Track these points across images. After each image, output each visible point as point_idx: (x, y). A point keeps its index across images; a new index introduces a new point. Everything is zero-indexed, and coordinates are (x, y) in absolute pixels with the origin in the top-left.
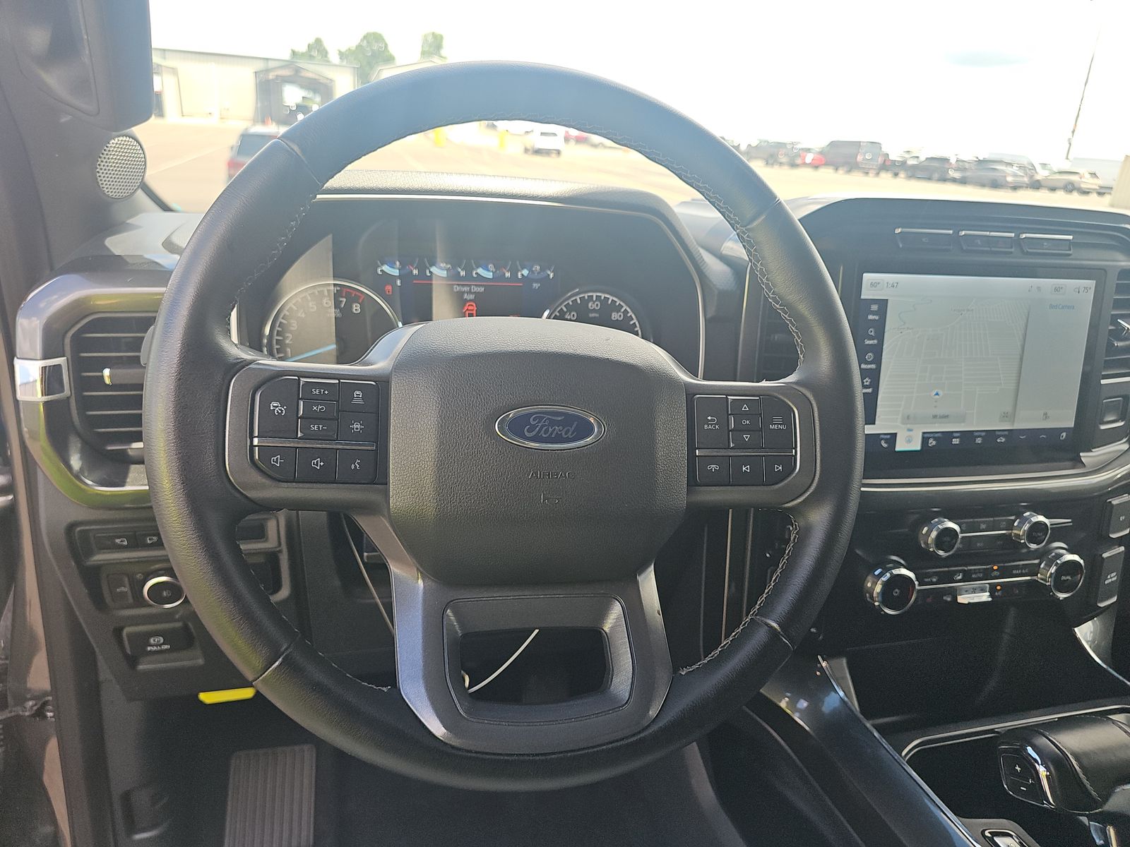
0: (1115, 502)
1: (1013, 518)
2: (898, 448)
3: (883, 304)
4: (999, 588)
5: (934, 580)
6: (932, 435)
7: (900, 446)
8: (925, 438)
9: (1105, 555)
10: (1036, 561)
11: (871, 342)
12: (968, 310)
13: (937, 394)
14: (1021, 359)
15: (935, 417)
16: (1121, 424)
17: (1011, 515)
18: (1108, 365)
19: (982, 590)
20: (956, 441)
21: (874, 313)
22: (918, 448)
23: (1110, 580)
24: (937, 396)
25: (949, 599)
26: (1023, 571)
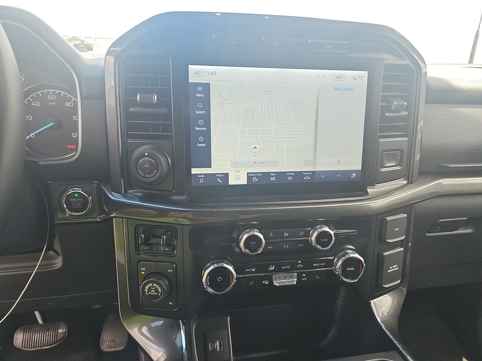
0: (388, 219)
1: (309, 229)
2: (230, 183)
3: (206, 87)
4: (304, 275)
5: (253, 270)
6: (255, 175)
7: (232, 182)
8: (250, 176)
9: (385, 254)
10: (332, 258)
11: (201, 112)
12: (272, 91)
13: (255, 148)
14: (316, 124)
15: (255, 163)
16: (398, 168)
17: (309, 227)
18: (382, 129)
19: (291, 277)
20: (273, 179)
21: (200, 92)
22: (246, 183)
23: (393, 270)
24: (255, 149)
25: (267, 283)
26: (321, 264)
